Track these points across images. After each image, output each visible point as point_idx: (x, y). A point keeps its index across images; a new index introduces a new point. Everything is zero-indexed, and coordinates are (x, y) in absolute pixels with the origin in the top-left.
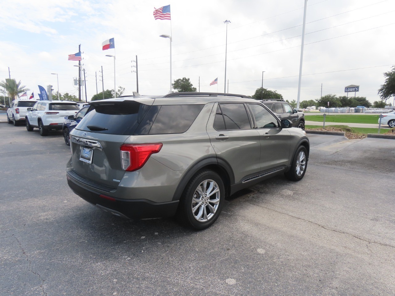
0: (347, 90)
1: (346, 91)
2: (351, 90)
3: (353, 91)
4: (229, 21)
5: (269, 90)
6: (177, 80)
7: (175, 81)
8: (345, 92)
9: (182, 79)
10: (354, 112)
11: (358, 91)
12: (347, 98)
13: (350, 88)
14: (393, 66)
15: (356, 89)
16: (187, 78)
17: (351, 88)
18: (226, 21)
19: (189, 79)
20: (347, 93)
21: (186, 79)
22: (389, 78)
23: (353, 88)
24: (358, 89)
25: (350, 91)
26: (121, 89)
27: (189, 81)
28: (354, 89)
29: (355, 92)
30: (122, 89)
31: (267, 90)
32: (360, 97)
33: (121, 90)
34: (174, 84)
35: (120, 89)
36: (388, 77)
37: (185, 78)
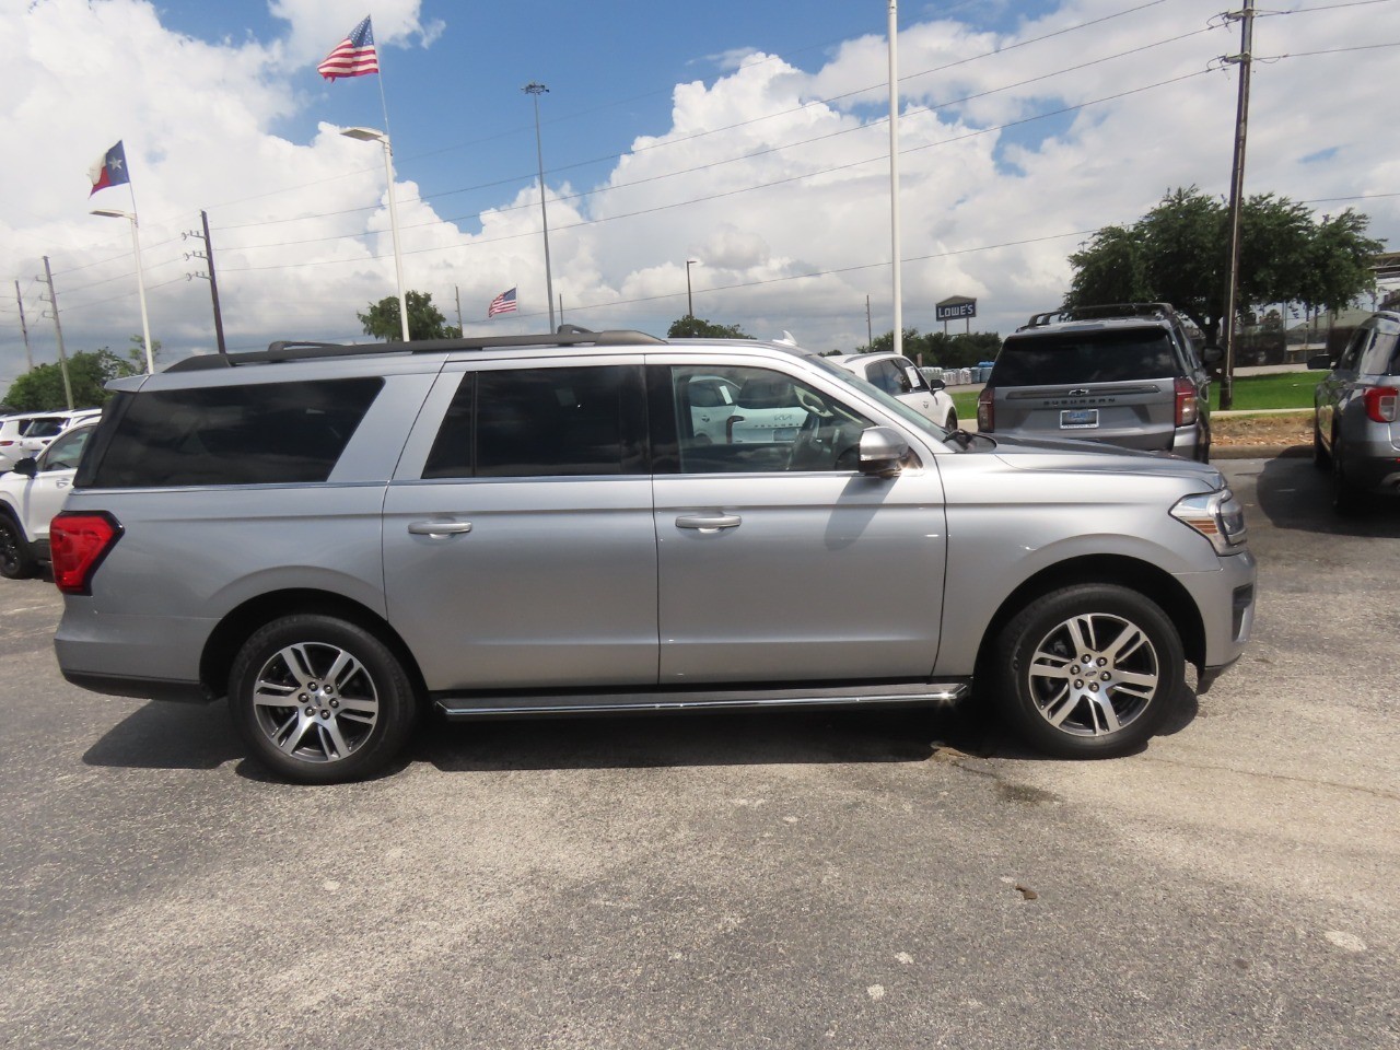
0: (943, 313)
1: (941, 316)
2: (955, 312)
3: (960, 317)
5: (715, 324)
6: (381, 302)
7: (374, 308)
8: (938, 319)
9: (401, 296)
10: (970, 381)
11: (974, 315)
12: (948, 337)
13: (950, 307)
15: (967, 311)
16: (423, 293)
17: (954, 306)
19: (428, 298)
20: (943, 322)
21: (417, 297)
22: (1084, 271)
23: (959, 305)
24: (974, 308)
25: (951, 317)
27: (431, 304)
28: (962, 310)
29: (965, 320)
31: (709, 324)
32: (982, 333)
33: (142, 349)
35: (137, 346)
37: (415, 293)
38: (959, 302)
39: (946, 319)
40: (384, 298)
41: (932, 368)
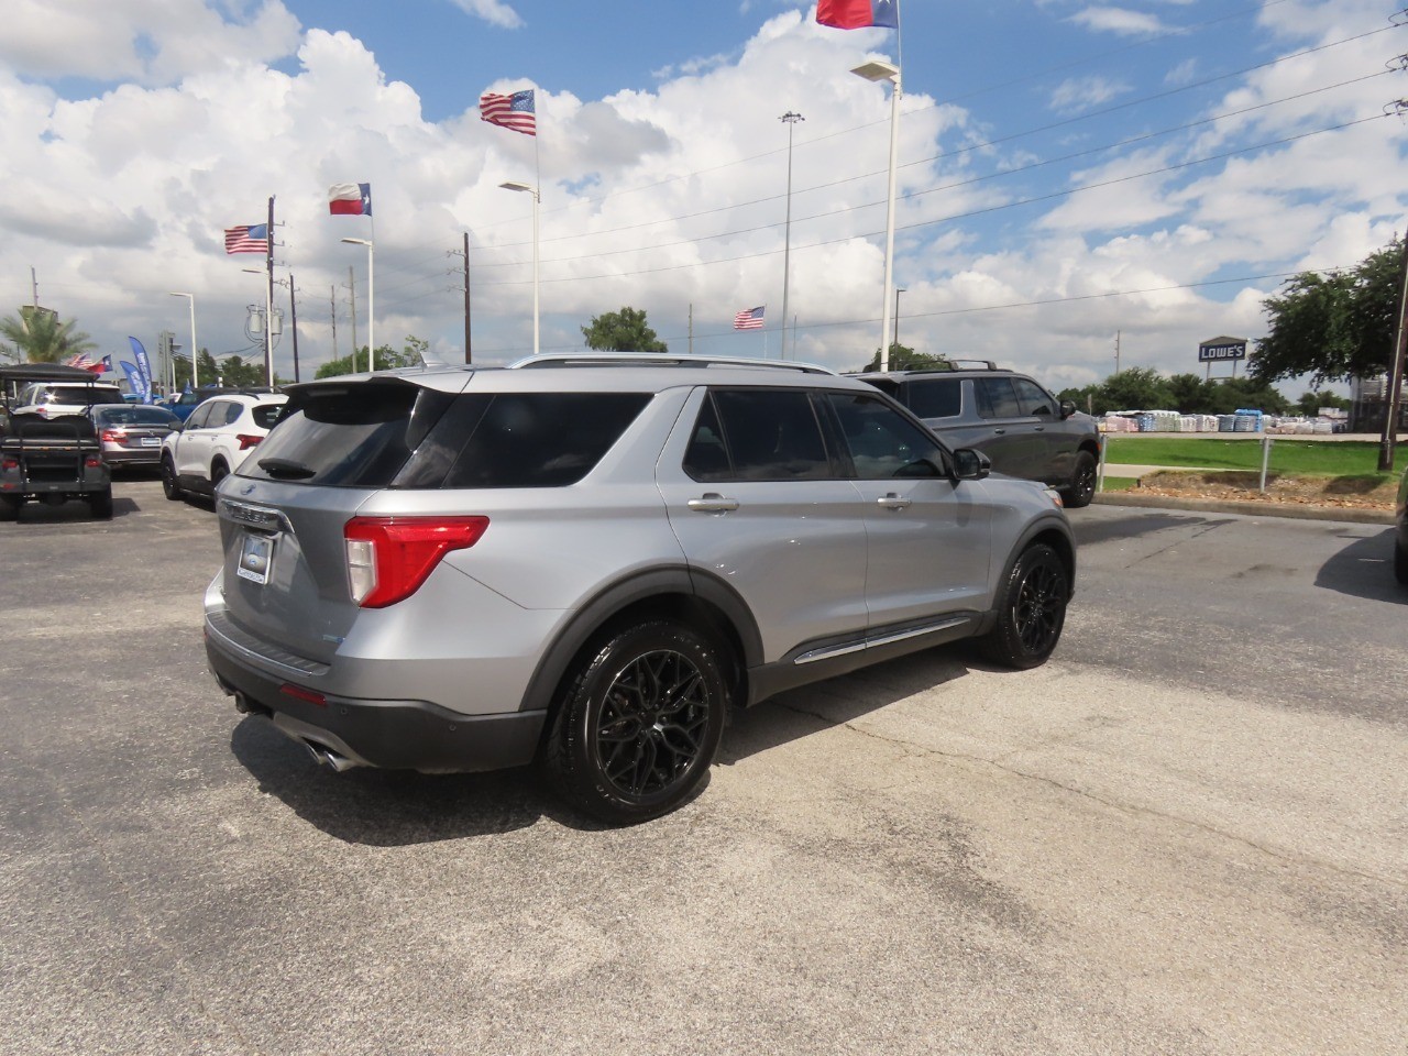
0: (1207, 354)
1: (1204, 357)
2: (1221, 352)
3: (1226, 358)
4: (799, 115)
6: (602, 317)
7: (595, 322)
8: (1201, 359)
9: (618, 312)
11: (1243, 358)
13: (1216, 347)
14: (1287, 280)
15: (1235, 352)
16: (636, 310)
17: (1220, 346)
18: (788, 116)
19: (643, 315)
20: (1206, 363)
21: (632, 315)
23: (1227, 346)
24: (1243, 350)
25: (1216, 359)
26: (416, 346)
27: (644, 321)
28: (1229, 352)
29: (1232, 362)
30: (420, 346)
31: (914, 353)
33: (414, 348)
34: (593, 332)
35: (410, 345)
36: (1276, 315)
37: (630, 310)
38: (1230, 342)
39: (1209, 360)
40: (604, 313)
41: (1166, 412)
